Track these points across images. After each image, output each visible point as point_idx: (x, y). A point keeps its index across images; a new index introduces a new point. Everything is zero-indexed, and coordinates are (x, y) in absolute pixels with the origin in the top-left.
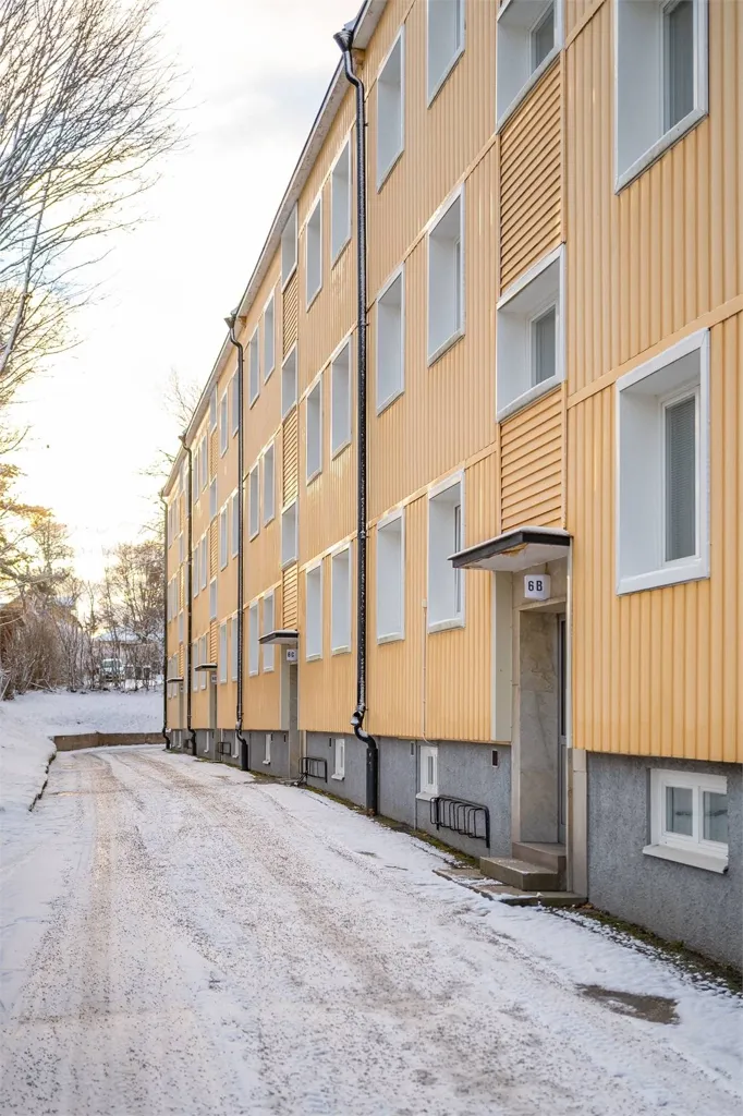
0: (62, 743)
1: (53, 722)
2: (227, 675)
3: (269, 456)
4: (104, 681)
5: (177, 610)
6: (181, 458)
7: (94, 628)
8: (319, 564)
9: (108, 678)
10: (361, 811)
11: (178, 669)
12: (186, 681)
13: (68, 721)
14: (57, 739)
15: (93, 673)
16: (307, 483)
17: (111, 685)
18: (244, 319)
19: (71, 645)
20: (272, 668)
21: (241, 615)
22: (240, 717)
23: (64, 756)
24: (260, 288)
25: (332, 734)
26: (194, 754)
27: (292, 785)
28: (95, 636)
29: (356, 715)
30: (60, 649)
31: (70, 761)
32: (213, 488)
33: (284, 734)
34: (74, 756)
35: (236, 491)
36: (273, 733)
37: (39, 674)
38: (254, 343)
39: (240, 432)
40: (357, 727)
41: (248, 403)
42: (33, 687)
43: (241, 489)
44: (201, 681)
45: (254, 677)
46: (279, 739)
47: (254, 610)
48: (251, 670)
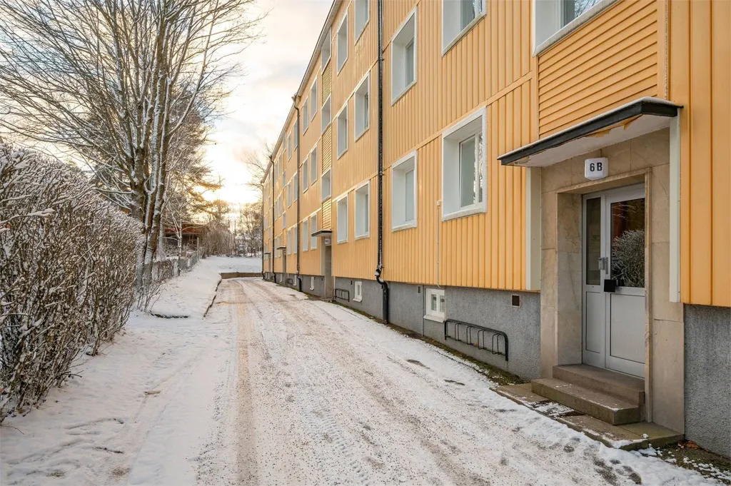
0: (224, 276)
1: (221, 267)
2: (292, 250)
3: (314, 154)
4: (239, 253)
5: (268, 226)
6: (269, 167)
7: (236, 235)
8: (347, 195)
9: (241, 252)
10: (378, 321)
11: (268, 249)
12: (272, 254)
13: (226, 267)
14: (222, 274)
15: (235, 250)
16: (338, 158)
17: (242, 255)
18: (300, 97)
19: (227, 240)
20: (316, 248)
21: (298, 225)
22: (298, 269)
23: (225, 281)
24: (308, 80)
25: (353, 279)
26: (275, 282)
27: (329, 302)
28: (236, 237)
29: (378, 270)
30: (223, 241)
31: (227, 283)
32: (284, 175)
33: (322, 278)
34: (228, 281)
35: (297, 172)
36: (315, 277)
37: (215, 249)
38: (306, 107)
39: (298, 147)
40: (378, 277)
41: (302, 133)
42: (213, 254)
43: (298, 172)
44: (278, 254)
45: (305, 252)
46: (318, 280)
47: (306, 223)
48: (304, 248)
